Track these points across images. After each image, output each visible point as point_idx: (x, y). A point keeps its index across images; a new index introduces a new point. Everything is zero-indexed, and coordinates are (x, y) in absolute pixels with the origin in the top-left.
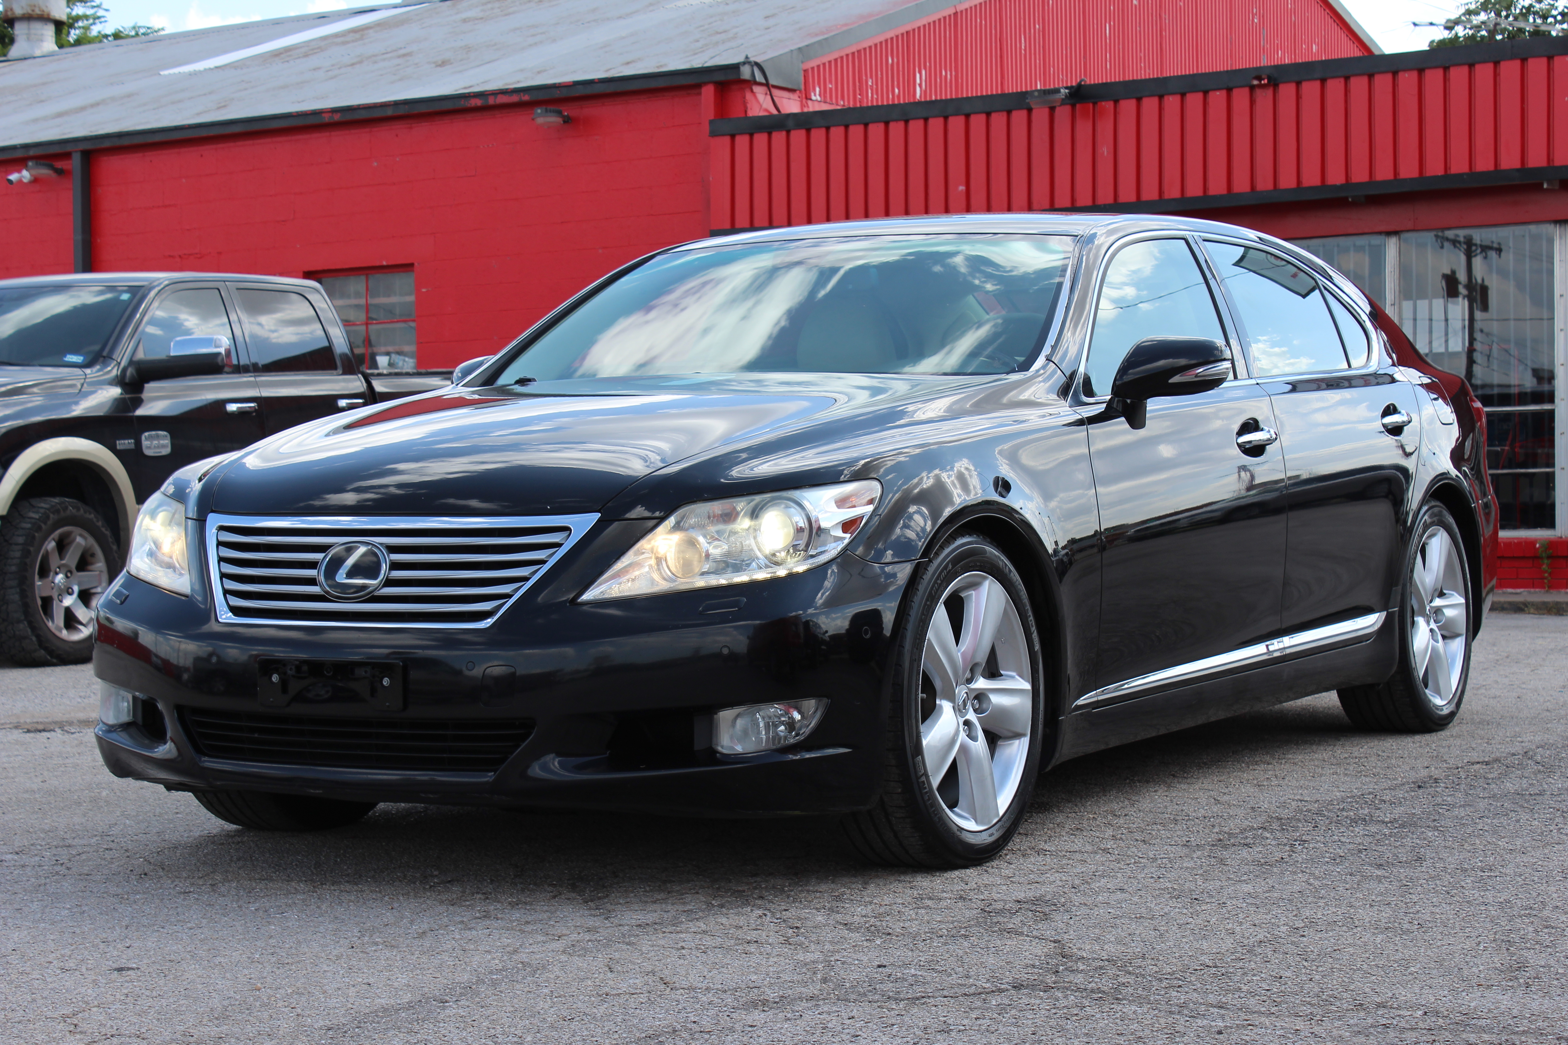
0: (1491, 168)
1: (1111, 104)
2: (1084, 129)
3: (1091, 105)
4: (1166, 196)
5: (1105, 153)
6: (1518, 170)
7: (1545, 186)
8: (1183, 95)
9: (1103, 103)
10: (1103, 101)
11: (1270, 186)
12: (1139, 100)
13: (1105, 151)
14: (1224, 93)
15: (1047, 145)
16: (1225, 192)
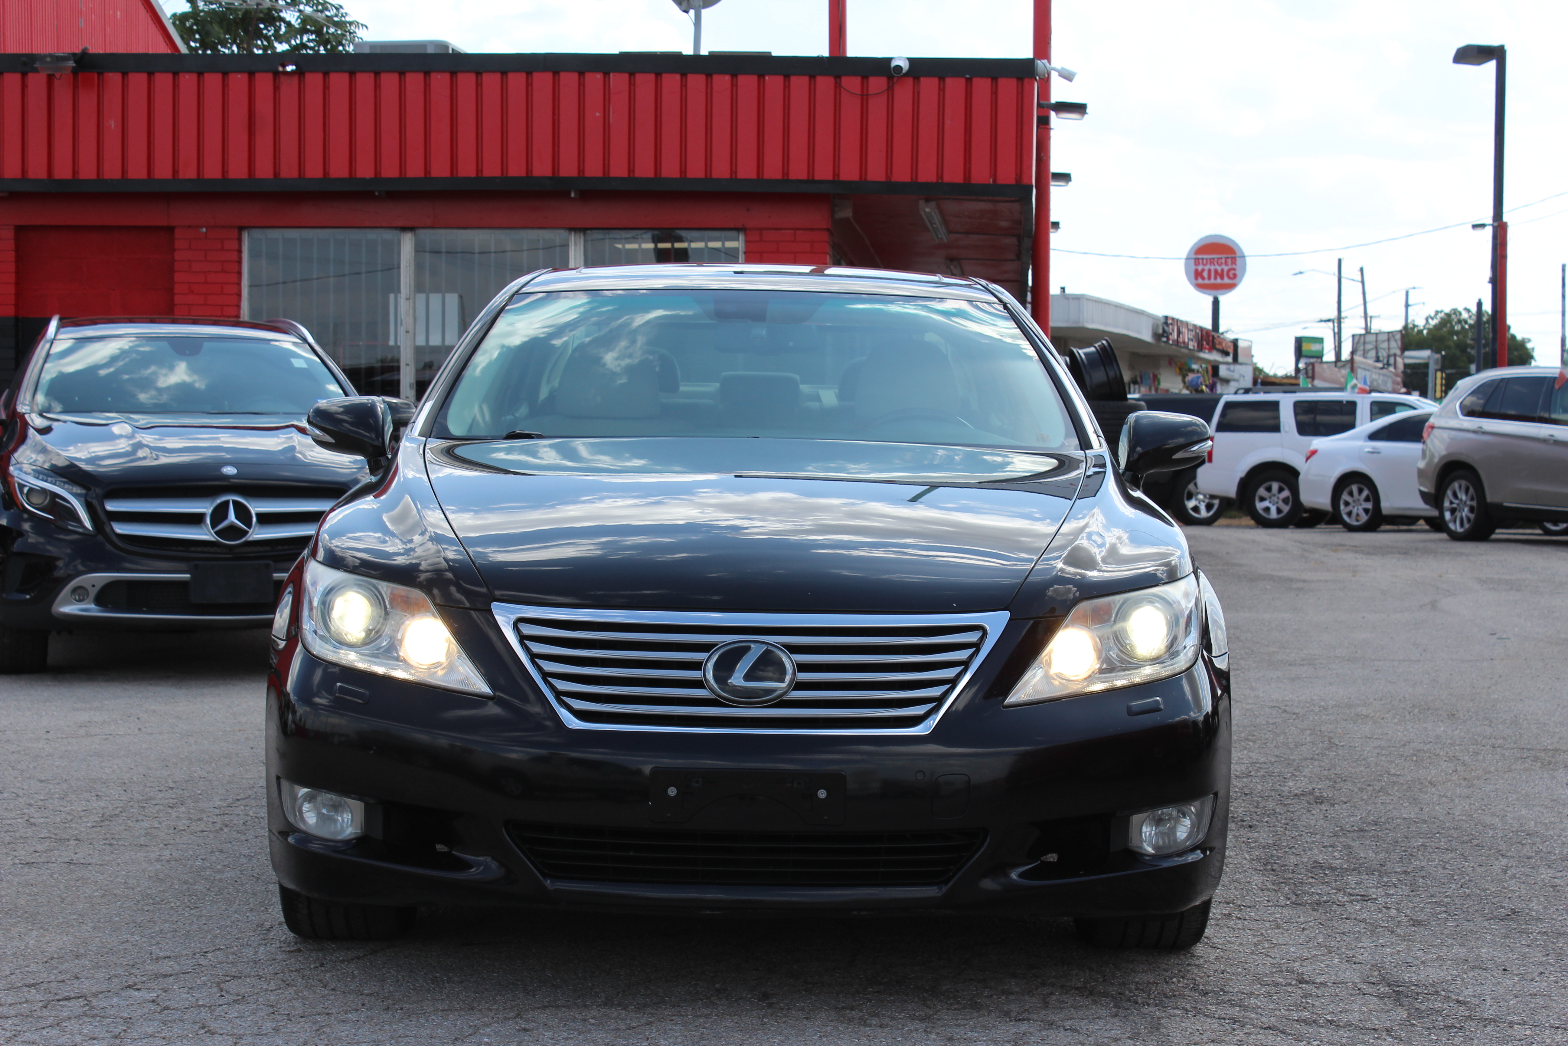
0: (523, 174)
1: (119, 75)
2: (87, 101)
3: (96, 75)
4: (181, 176)
5: (113, 126)
6: (549, 178)
7: (573, 195)
8: (200, 74)
9: (111, 74)
10: (111, 72)
11: (295, 174)
12: (150, 74)
13: (112, 124)
14: (246, 76)
15: (45, 112)
16: (246, 176)
